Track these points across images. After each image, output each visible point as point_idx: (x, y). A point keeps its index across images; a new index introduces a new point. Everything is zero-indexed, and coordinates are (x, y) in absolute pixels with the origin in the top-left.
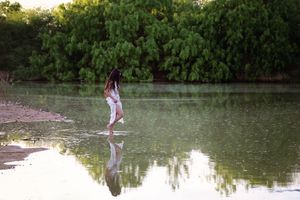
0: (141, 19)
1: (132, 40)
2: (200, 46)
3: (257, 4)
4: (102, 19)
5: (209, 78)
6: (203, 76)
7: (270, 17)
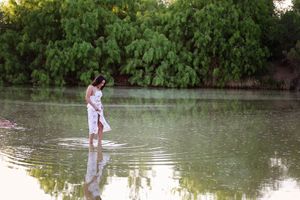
0: (101, 18)
1: (91, 40)
2: (165, 48)
3: (227, 4)
4: (58, 17)
5: (175, 83)
6: (168, 80)
7: (240, 19)
